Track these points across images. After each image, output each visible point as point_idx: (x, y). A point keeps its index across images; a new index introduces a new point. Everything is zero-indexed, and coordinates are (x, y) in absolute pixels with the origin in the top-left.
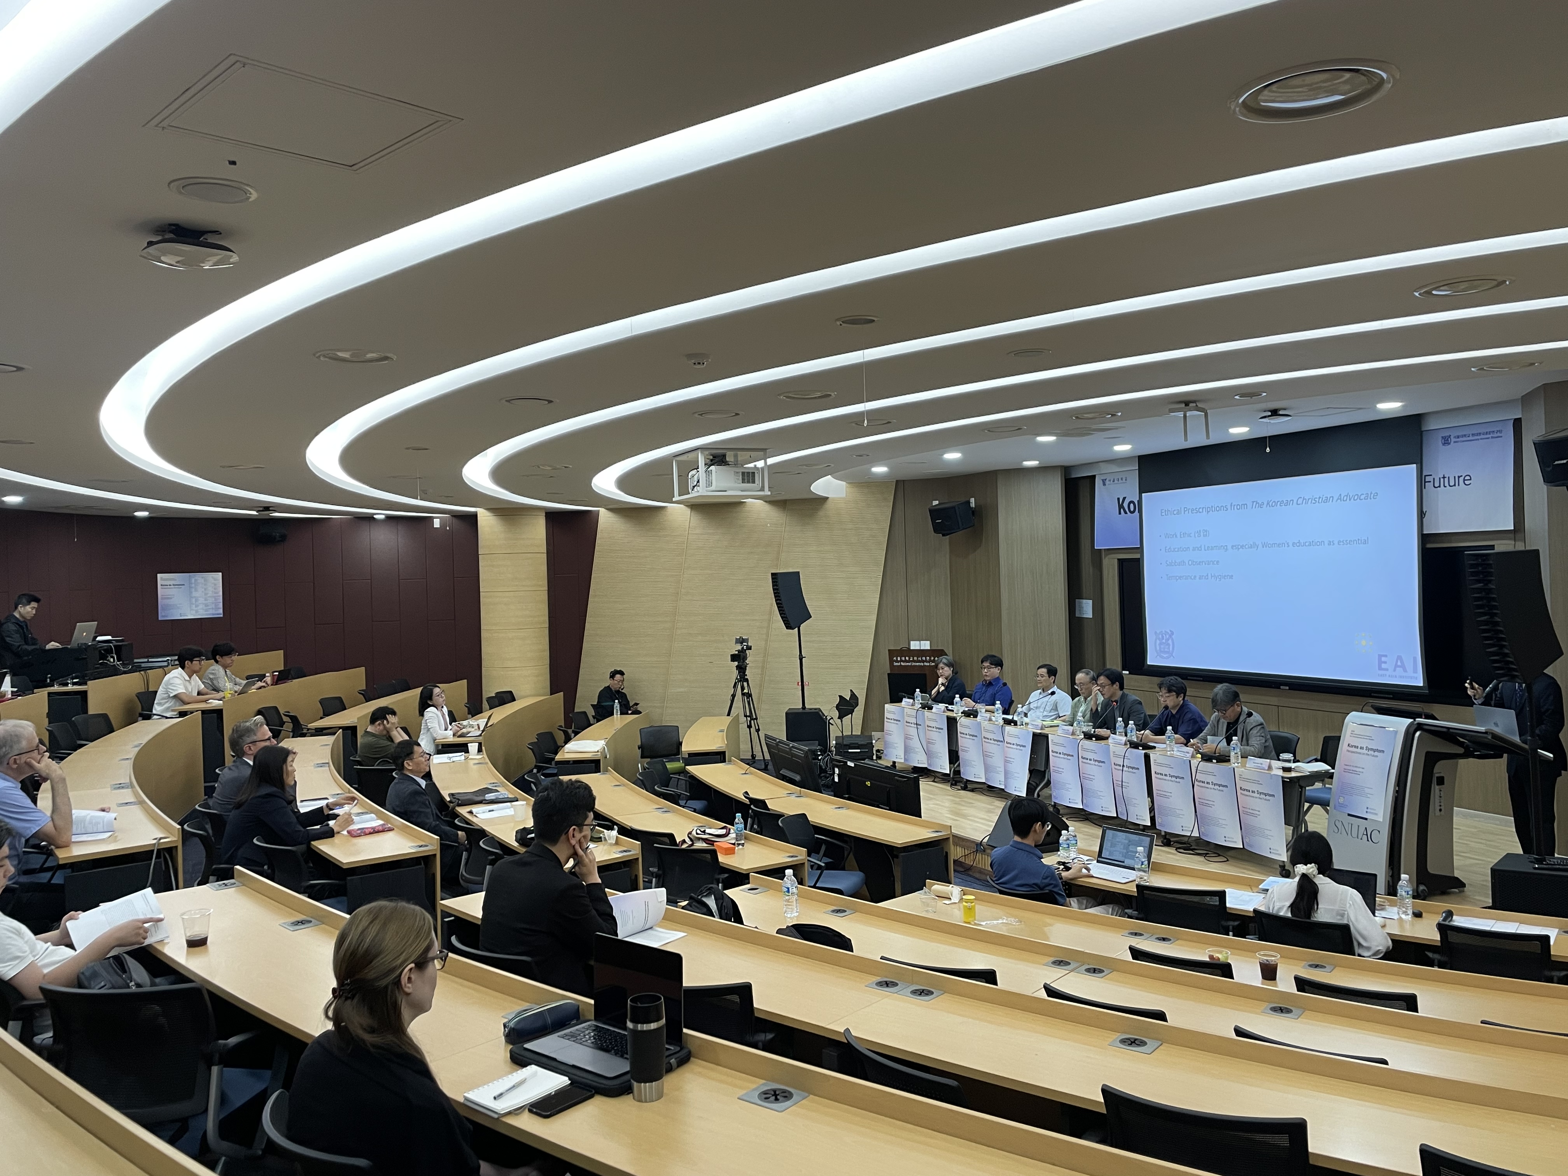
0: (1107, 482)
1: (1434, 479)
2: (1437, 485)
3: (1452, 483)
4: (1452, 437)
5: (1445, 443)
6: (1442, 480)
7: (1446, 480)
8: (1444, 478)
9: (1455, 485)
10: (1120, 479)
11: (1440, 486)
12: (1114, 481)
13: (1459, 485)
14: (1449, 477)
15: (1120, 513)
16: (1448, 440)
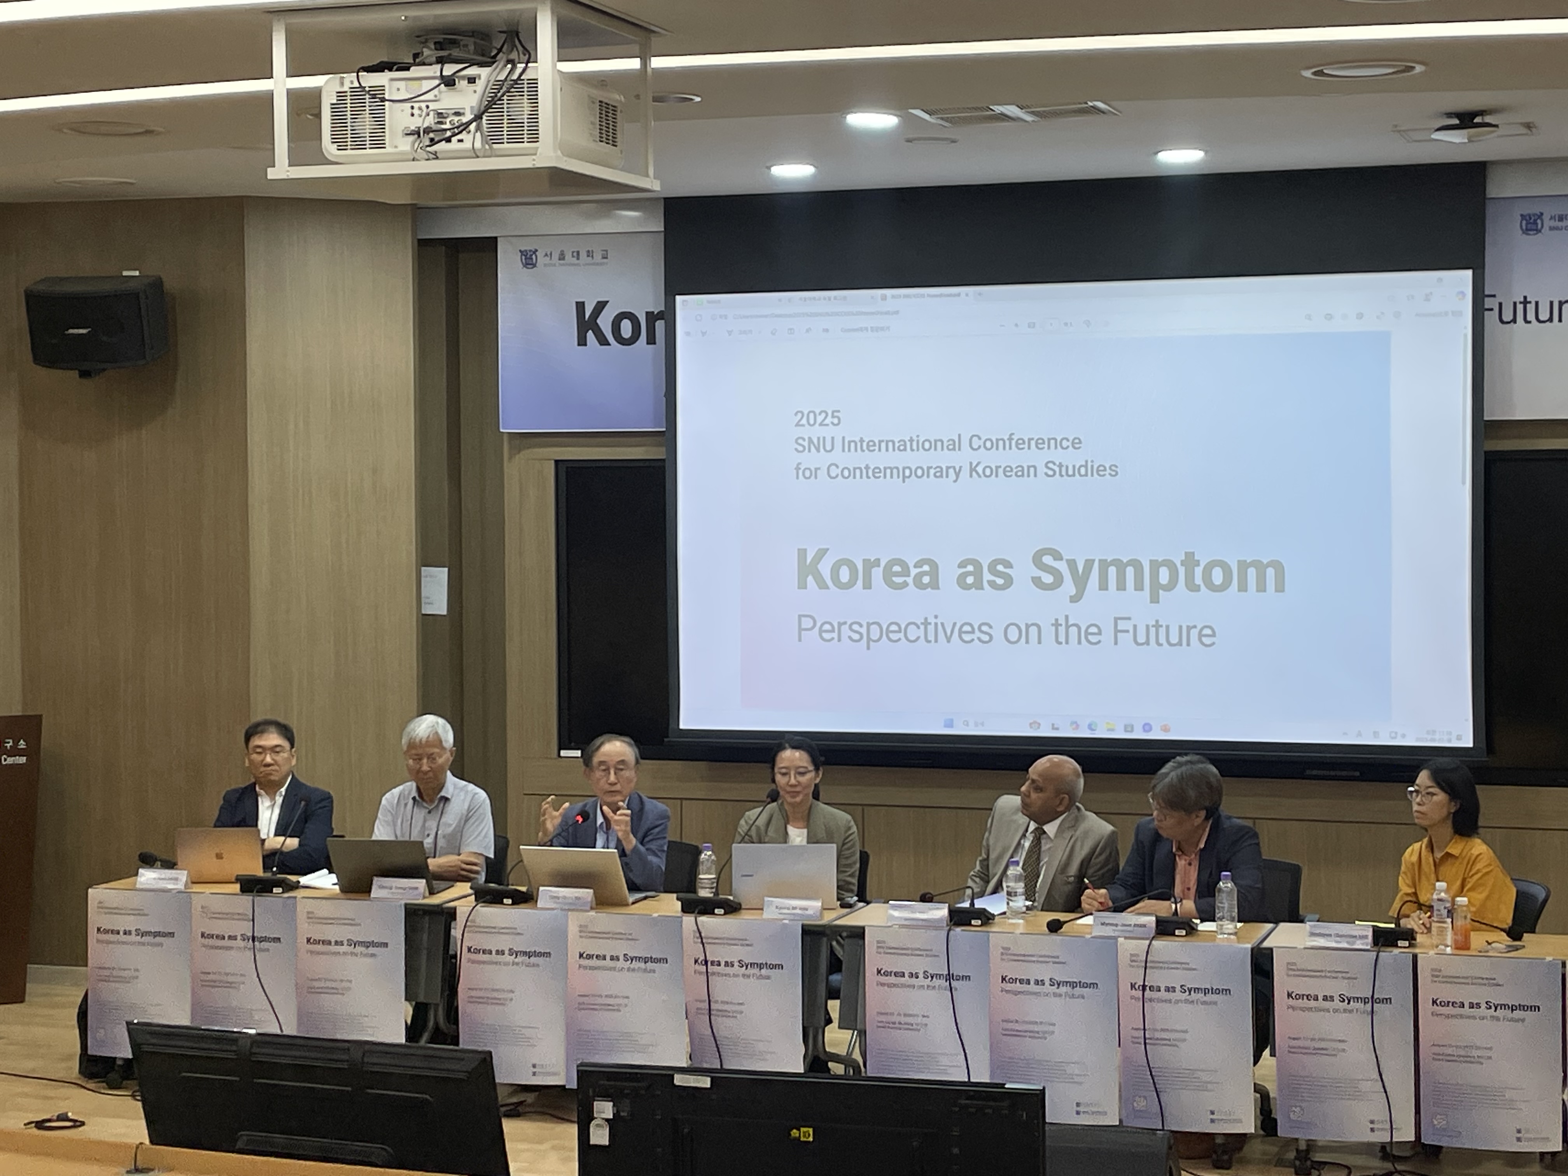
0: (541, 260)
1: (1500, 304)
2: (1508, 316)
3: (1544, 315)
4: (1546, 218)
5: (1527, 230)
6: (1520, 307)
7: (1531, 308)
8: (1525, 302)
9: (1551, 320)
10: (583, 254)
11: (1514, 321)
12: (562, 257)
13: (1560, 320)
14: (1537, 303)
15: (582, 342)
16: (1535, 223)
